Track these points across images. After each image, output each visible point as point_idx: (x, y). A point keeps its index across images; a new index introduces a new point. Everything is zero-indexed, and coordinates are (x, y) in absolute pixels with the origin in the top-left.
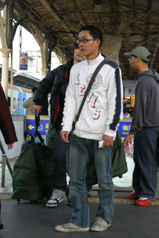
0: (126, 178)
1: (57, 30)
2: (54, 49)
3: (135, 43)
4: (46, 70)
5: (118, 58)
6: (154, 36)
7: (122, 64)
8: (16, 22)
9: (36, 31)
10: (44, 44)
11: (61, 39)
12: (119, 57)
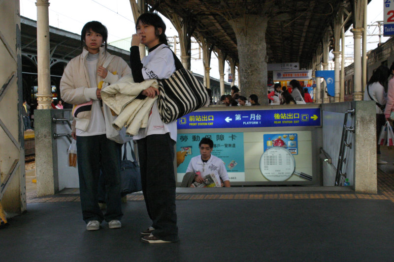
1: (196, 13)
2: (193, 34)
3: (282, 23)
4: (186, 57)
5: (264, 40)
6: (303, 14)
8: (151, 7)
9: (173, 15)
10: (183, 29)
11: (200, 22)
12: (266, 39)
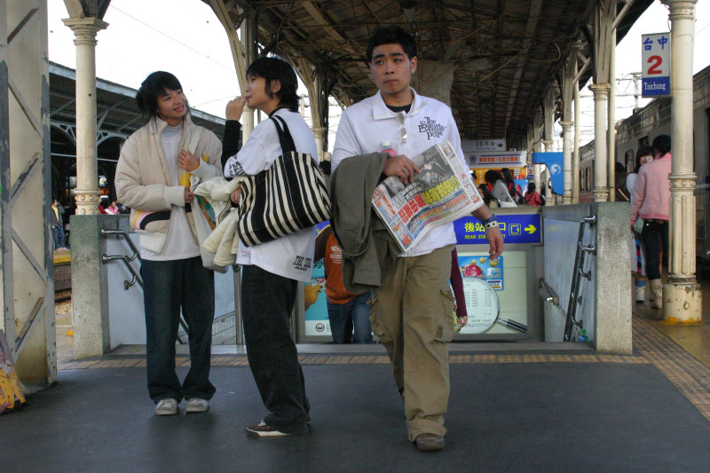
1: (337, 57)
2: (333, 92)
3: (478, 74)
6: (512, 59)
8: (263, 47)
9: (299, 61)
11: (345, 73)
12: (451, 99)
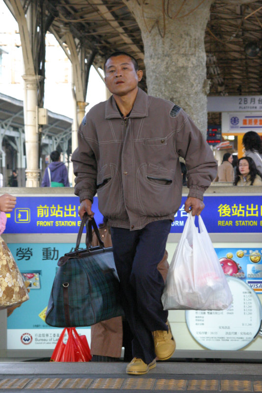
0: (229, 328)
2: (51, 27)
3: (243, 7)
4: (34, 78)
5: (203, 46)
7: (214, 59)
10: (28, 16)
11: (67, 2)
12: (206, 43)
